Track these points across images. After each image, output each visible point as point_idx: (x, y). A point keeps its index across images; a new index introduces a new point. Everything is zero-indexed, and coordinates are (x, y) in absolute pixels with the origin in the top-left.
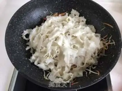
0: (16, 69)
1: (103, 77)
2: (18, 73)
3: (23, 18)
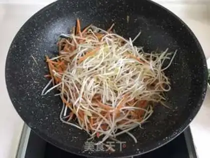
1: (178, 132)
3: (37, 34)
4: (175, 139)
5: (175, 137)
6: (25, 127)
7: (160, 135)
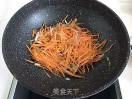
0: (15, 78)
1: (109, 85)
2: (18, 82)
3: (23, 20)
4: (107, 89)
5: (107, 88)
6: (14, 80)
7: (97, 85)
